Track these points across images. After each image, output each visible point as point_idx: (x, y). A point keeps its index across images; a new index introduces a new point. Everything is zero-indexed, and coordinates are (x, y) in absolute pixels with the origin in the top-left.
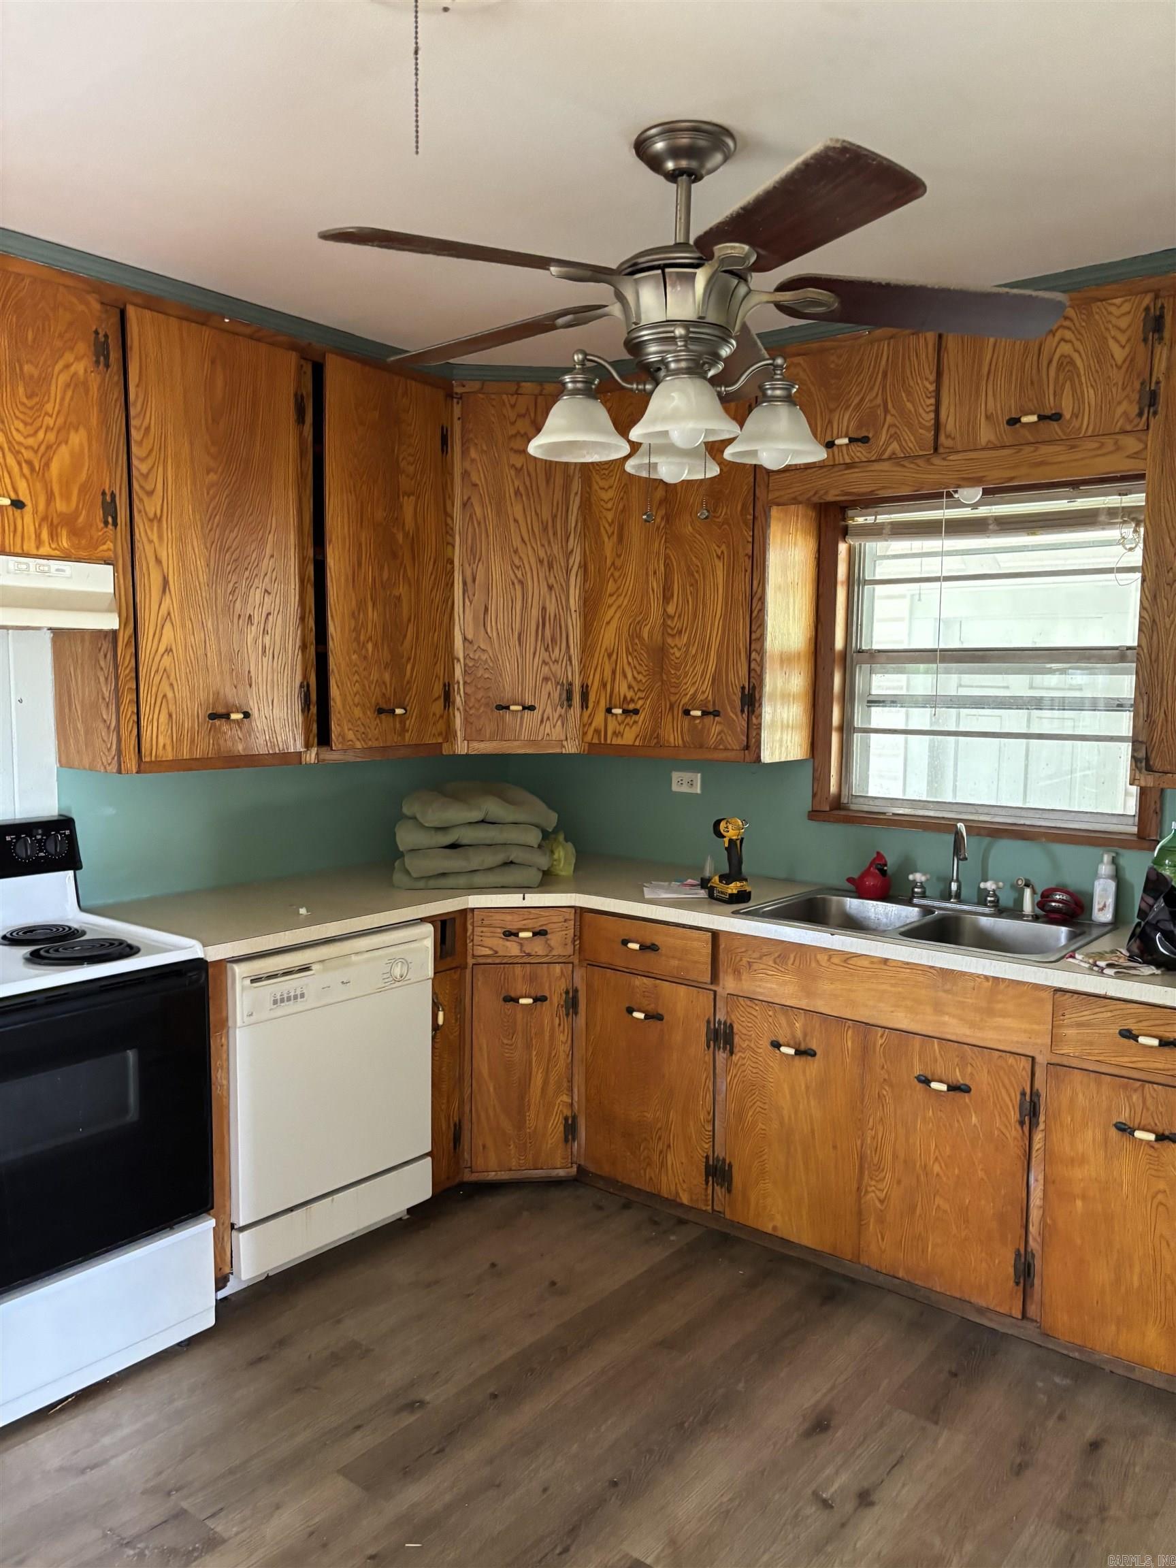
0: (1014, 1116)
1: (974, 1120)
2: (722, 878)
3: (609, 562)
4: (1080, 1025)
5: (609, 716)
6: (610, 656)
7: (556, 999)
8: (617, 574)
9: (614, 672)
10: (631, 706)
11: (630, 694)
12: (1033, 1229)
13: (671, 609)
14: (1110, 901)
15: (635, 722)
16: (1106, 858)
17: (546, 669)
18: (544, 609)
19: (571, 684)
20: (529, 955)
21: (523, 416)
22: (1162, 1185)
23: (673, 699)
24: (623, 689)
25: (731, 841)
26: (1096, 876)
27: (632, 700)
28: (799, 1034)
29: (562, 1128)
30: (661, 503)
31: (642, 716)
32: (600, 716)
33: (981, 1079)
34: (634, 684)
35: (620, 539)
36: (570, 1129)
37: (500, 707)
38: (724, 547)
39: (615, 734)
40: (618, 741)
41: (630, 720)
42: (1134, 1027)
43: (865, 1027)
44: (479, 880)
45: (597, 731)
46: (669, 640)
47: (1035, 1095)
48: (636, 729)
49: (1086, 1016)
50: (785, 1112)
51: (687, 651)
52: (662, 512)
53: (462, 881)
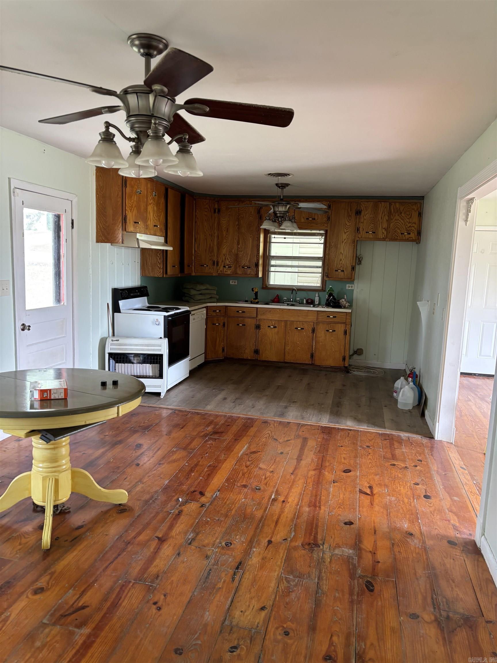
0: (311, 332)
1: (305, 334)
2: (254, 299)
3: (224, 236)
4: (321, 316)
5: (224, 268)
6: (224, 255)
7: (222, 324)
8: (226, 238)
9: (225, 259)
10: (230, 266)
11: (229, 263)
12: (313, 349)
13: (239, 247)
14: (318, 300)
15: (230, 269)
16: (317, 293)
17: (210, 258)
18: (210, 245)
19: (214, 261)
20: (217, 315)
21: (207, 204)
22: (333, 338)
23: (240, 265)
24: (227, 262)
25: (256, 292)
26: (315, 296)
27: (230, 265)
28: (274, 324)
29: (222, 349)
30: (237, 225)
31: (232, 268)
32: (222, 268)
33: (306, 326)
34: (230, 261)
35: (227, 231)
36: (223, 350)
37: (201, 266)
38: (251, 235)
39: (225, 271)
40: (226, 273)
41: (229, 269)
42: (329, 315)
43: (286, 321)
44: (206, 301)
45: (221, 271)
46: (239, 253)
47: (314, 328)
48: (231, 270)
49: (322, 315)
50: (271, 338)
51: (243, 255)
52: (237, 227)
53: (203, 301)
